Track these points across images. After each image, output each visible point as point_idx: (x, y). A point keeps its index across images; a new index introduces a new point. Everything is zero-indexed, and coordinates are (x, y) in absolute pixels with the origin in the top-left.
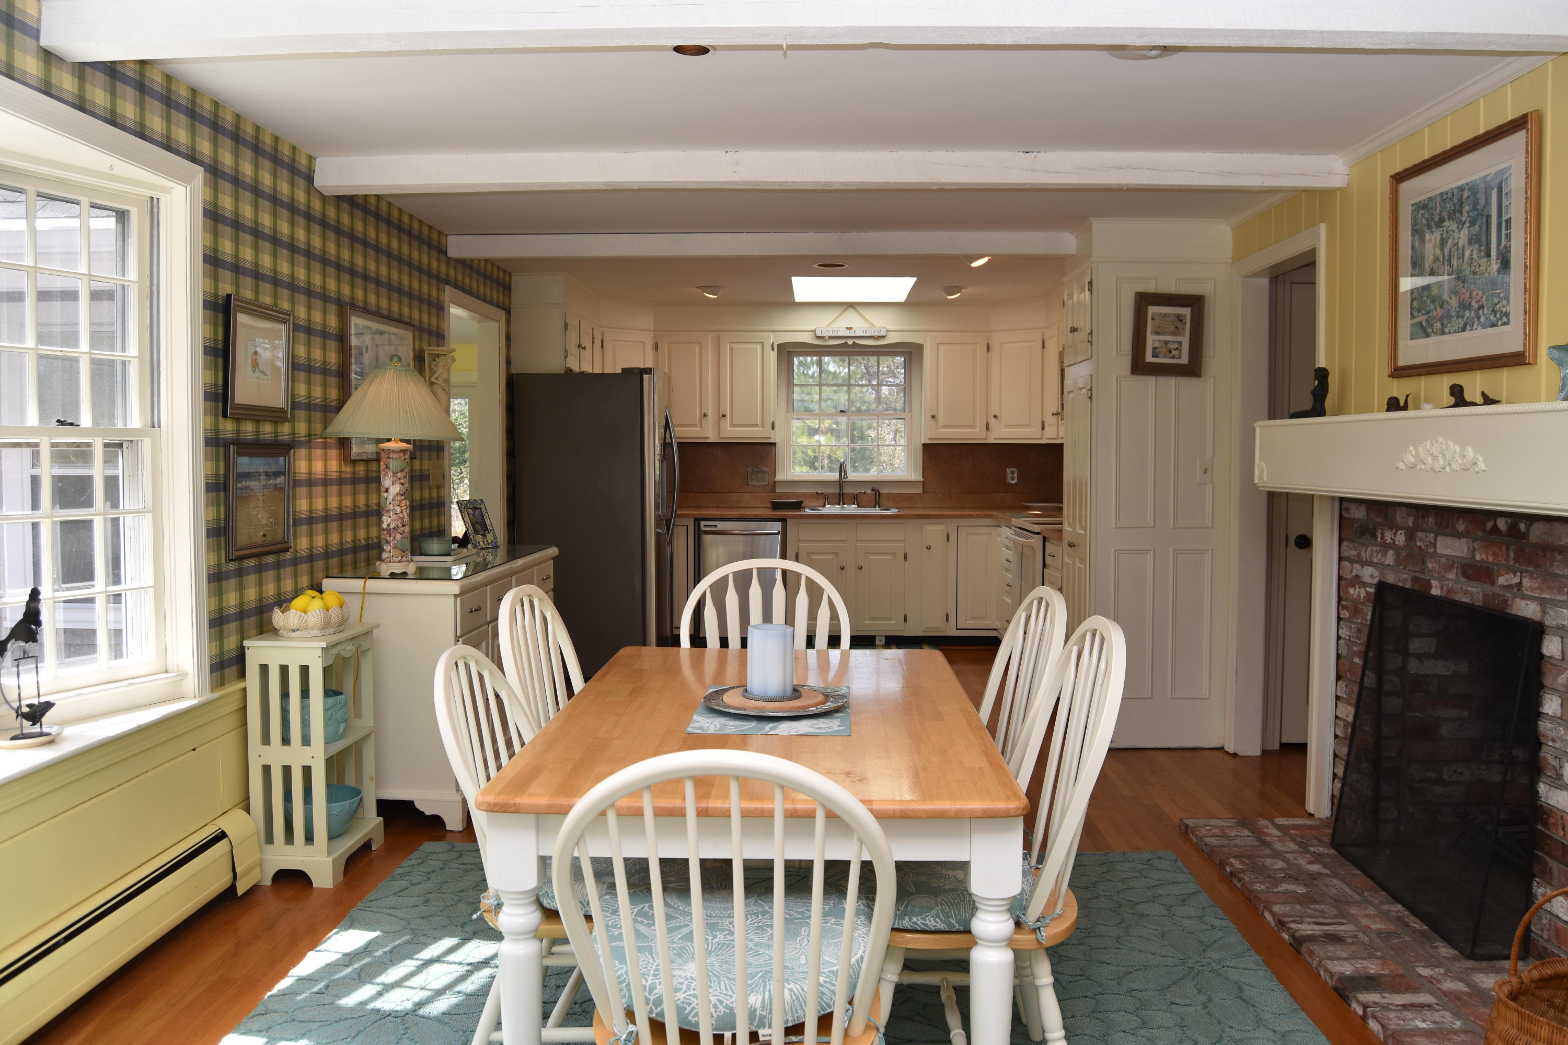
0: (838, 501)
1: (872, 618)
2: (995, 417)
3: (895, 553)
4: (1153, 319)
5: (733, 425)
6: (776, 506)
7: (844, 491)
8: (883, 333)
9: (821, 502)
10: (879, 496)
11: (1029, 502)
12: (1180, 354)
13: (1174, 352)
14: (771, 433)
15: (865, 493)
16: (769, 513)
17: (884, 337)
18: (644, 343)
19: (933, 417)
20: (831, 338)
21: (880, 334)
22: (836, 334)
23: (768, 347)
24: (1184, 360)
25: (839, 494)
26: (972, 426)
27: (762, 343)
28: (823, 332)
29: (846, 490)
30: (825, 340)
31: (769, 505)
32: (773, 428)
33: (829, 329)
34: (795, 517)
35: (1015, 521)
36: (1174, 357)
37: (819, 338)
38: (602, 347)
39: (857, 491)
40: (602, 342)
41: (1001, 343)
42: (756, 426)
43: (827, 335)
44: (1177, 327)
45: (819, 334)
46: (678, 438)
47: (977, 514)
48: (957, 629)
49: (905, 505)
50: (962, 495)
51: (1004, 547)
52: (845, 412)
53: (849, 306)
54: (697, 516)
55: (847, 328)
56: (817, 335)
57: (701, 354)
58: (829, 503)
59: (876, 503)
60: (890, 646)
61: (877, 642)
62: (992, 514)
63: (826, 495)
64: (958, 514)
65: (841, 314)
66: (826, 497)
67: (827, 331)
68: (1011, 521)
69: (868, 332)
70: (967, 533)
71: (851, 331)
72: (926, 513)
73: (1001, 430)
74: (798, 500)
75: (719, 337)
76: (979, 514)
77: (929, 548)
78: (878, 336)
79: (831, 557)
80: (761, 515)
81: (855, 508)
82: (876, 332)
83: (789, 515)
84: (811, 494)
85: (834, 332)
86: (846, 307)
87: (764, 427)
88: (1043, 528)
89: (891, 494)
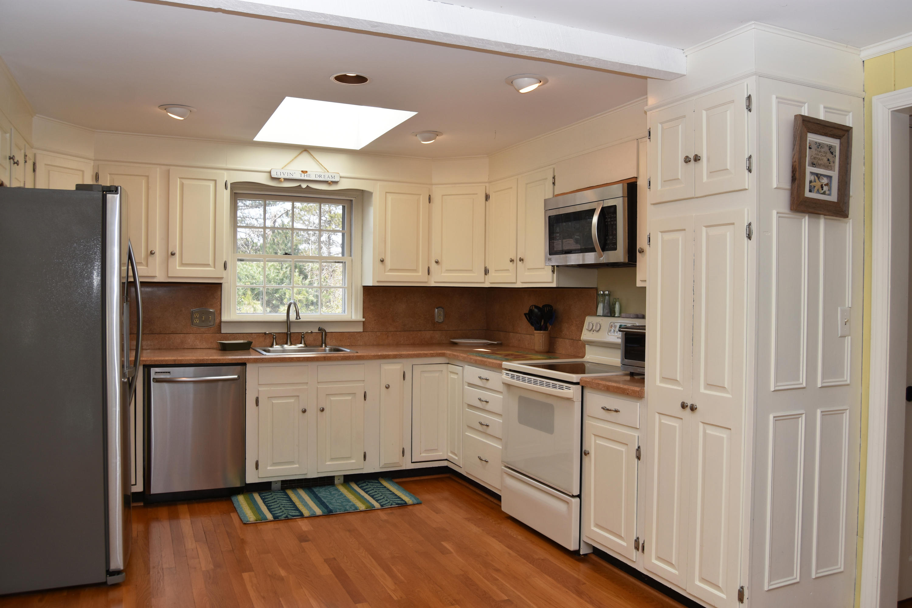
0: (285, 340)
1: (332, 459)
2: (437, 262)
3: (355, 393)
4: (810, 148)
5: (182, 264)
6: (225, 348)
7: (291, 331)
8: (336, 179)
9: (268, 341)
10: (326, 335)
12: (830, 190)
13: (825, 188)
14: (224, 274)
15: (312, 332)
17: (336, 183)
18: (83, 171)
19: (382, 261)
20: (286, 180)
21: (333, 180)
22: (291, 177)
23: (221, 185)
25: (287, 334)
26: (415, 271)
27: (215, 181)
28: (279, 173)
29: (293, 330)
30: (281, 182)
31: (216, 346)
32: (225, 267)
33: (284, 171)
34: (256, 361)
35: (507, 364)
36: (824, 193)
37: (273, 179)
38: (34, 170)
39: (304, 330)
40: (34, 164)
41: (443, 195)
42: (208, 265)
43: (282, 176)
44: (828, 160)
45: (274, 175)
47: (431, 353)
48: (412, 463)
49: (349, 344)
50: (398, 333)
51: (468, 386)
52: (289, 254)
53: (304, 149)
54: (148, 363)
55: (302, 171)
56: (272, 176)
57: (148, 188)
58: (277, 344)
59: (322, 343)
60: (349, 484)
61: (336, 481)
62: (444, 353)
63: (274, 335)
64: (414, 354)
65: (295, 158)
66: (274, 338)
67: (282, 173)
68: (501, 364)
69: (323, 176)
70: (421, 371)
71: (306, 174)
72: (385, 353)
73: (443, 274)
74: (246, 341)
75: (169, 171)
76: (432, 353)
77: (387, 387)
78: (332, 182)
79: (292, 400)
80: (216, 359)
81: (301, 347)
82: (330, 177)
83: (248, 358)
84: (257, 334)
85: (289, 174)
86: (302, 151)
87: (215, 267)
88: (582, 377)
89: (334, 333)
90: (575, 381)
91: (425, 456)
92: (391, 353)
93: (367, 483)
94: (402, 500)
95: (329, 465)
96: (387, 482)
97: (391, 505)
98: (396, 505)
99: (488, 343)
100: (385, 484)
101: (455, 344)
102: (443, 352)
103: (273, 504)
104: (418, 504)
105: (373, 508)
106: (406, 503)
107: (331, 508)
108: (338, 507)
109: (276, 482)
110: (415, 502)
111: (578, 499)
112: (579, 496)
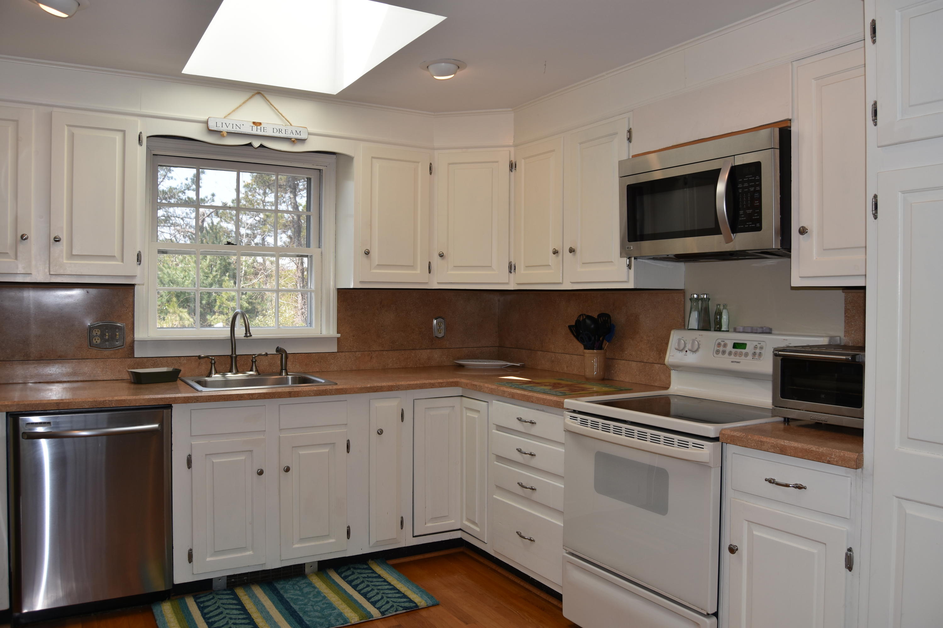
0: (228, 366)
1: (302, 540)
2: (441, 256)
3: (334, 443)
5: (72, 256)
6: (139, 380)
7: (237, 354)
8: (303, 136)
9: (204, 368)
10: (287, 358)
11: (459, 359)
14: (138, 270)
15: (267, 354)
17: (303, 141)
19: (367, 253)
20: (230, 133)
21: (298, 137)
22: (238, 130)
23: (132, 139)
25: (231, 356)
26: (412, 267)
27: (124, 132)
28: (219, 124)
29: (240, 352)
30: (223, 136)
31: (126, 376)
32: (139, 261)
33: (227, 122)
34: (187, 400)
35: (569, 402)
37: (211, 132)
39: (255, 352)
41: (449, 164)
42: (112, 257)
43: (224, 129)
45: (212, 126)
47: (439, 383)
48: (414, 537)
49: (318, 370)
50: (384, 353)
51: (497, 430)
52: (233, 244)
53: (256, 92)
54: (13, 409)
55: (254, 123)
56: (210, 128)
57: (17, 140)
58: (216, 372)
59: (282, 369)
60: (327, 574)
61: (307, 570)
62: (457, 382)
63: (212, 359)
64: (416, 384)
65: (244, 103)
66: (212, 363)
67: (224, 124)
68: (563, 403)
69: (283, 131)
70: (426, 408)
71: (259, 127)
73: (449, 272)
74: (170, 369)
75: (51, 114)
76: (441, 383)
77: (380, 432)
78: (296, 139)
79: (242, 458)
81: (252, 376)
82: (294, 132)
83: (175, 398)
84: (188, 358)
85: (234, 125)
86: (253, 94)
87: (123, 261)
88: (722, 430)
89: (298, 355)
90: (712, 435)
91: (432, 526)
92: (384, 384)
93: (352, 569)
94: (411, 601)
95: (299, 548)
96: (380, 566)
97: (396, 611)
98: (403, 610)
99: (507, 365)
100: (379, 570)
101: (461, 367)
102: (455, 380)
103: (216, 619)
104: (433, 606)
105: (370, 618)
106: (417, 606)
107: (308, 623)
108: (318, 620)
109: (219, 578)
110: (430, 602)
111: (714, 619)
112: (716, 614)
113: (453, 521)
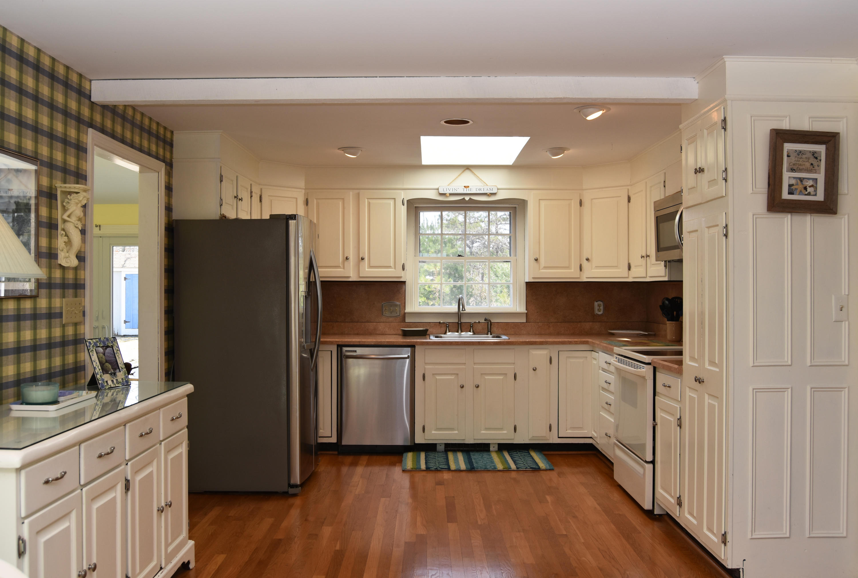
0: (457, 330)
1: (487, 429)
2: (587, 260)
3: (506, 374)
4: (788, 156)
5: (370, 267)
6: (406, 334)
7: (462, 321)
8: (494, 191)
9: (443, 329)
10: (491, 325)
11: (614, 329)
12: (816, 191)
13: (809, 189)
14: (402, 274)
15: (479, 322)
16: (400, 340)
17: (495, 194)
18: (297, 198)
19: (536, 260)
20: (451, 194)
21: (492, 192)
22: (455, 192)
23: (399, 202)
24: (820, 197)
25: (458, 323)
26: (568, 268)
27: (395, 199)
28: (445, 190)
29: (463, 320)
30: (447, 196)
31: (401, 333)
32: (403, 269)
33: (449, 187)
34: (423, 344)
35: (616, 350)
36: (809, 194)
38: (261, 201)
39: (472, 321)
40: (261, 197)
41: (592, 199)
42: (390, 267)
43: (448, 192)
44: (812, 164)
45: (441, 191)
46: (321, 277)
47: (575, 341)
48: (558, 438)
49: (513, 333)
50: (558, 324)
51: (602, 371)
52: (462, 256)
53: (466, 168)
54: (340, 343)
55: (465, 187)
56: (440, 193)
57: (344, 208)
58: (449, 332)
59: (488, 332)
60: (503, 453)
61: (491, 449)
62: (588, 341)
63: (447, 324)
64: (559, 341)
65: (459, 175)
66: (447, 326)
67: (448, 189)
68: (613, 350)
69: (482, 190)
70: (567, 357)
71: (468, 189)
72: (532, 340)
73: (593, 271)
74: (424, 329)
75: (359, 194)
76: (577, 341)
77: (535, 370)
78: (490, 194)
79: (453, 377)
80: (394, 342)
81: (470, 335)
82: (489, 189)
83: (416, 342)
84: (434, 323)
85: (454, 189)
86: (464, 169)
87: (395, 269)
88: (653, 359)
89: (500, 323)
90: (647, 361)
91: (570, 433)
92: (538, 340)
93: (518, 452)
94: (537, 464)
95: (484, 433)
96: (535, 452)
97: (526, 468)
98: (530, 468)
99: (641, 333)
100: (533, 454)
101: (613, 334)
102: (587, 340)
103: (431, 460)
104: (550, 470)
105: (509, 469)
106: (539, 468)
107: (475, 466)
108: (481, 466)
109: (440, 444)
110: (548, 468)
111: (651, 466)
112: (653, 462)
113: (586, 431)
